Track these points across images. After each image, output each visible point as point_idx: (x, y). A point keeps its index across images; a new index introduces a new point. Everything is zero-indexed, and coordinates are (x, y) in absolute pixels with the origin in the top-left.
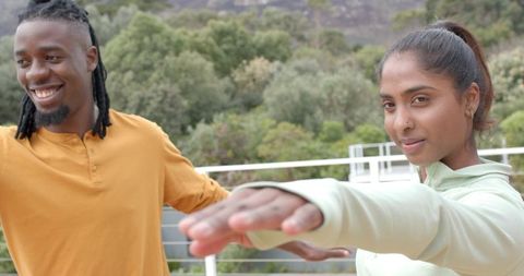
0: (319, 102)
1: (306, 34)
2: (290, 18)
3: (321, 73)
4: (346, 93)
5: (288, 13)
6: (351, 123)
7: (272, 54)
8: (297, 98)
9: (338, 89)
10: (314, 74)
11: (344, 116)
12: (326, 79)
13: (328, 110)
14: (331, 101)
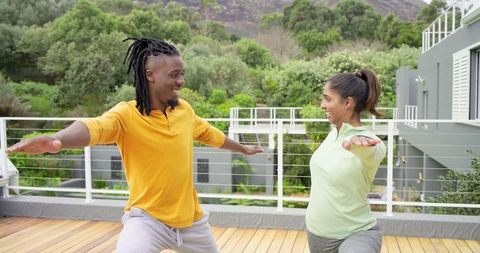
0: (210, 76)
1: (198, 24)
2: (187, 11)
3: (211, 55)
4: (229, 70)
5: (185, 7)
6: (231, 92)
7: (177, 38)
8: (195, 72)
9: (223, 68)
10: (207, 56)
11: (227, 87)
12: (215, 60)
13: (216, 82)
14: (218, 75)
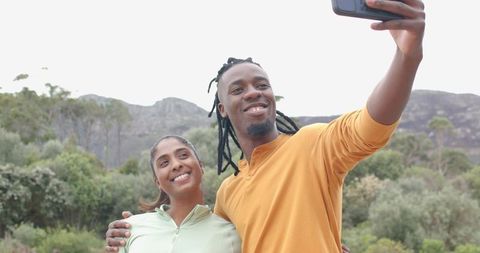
0: (421, 220)
1: (430, 154)
2: (413, 138)
3: (426, 192)
4: (448, 212)
5: (412, 134)
6: (453, 242)
7: (383, 172)
8: (398, 215)
9: (441, 208)
11: (446, 235)
12: (430, 196)
13: (430, 227)
14: (434, 219)
